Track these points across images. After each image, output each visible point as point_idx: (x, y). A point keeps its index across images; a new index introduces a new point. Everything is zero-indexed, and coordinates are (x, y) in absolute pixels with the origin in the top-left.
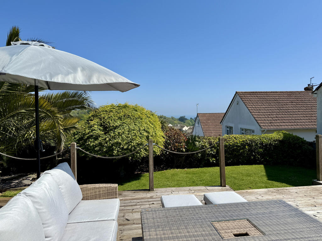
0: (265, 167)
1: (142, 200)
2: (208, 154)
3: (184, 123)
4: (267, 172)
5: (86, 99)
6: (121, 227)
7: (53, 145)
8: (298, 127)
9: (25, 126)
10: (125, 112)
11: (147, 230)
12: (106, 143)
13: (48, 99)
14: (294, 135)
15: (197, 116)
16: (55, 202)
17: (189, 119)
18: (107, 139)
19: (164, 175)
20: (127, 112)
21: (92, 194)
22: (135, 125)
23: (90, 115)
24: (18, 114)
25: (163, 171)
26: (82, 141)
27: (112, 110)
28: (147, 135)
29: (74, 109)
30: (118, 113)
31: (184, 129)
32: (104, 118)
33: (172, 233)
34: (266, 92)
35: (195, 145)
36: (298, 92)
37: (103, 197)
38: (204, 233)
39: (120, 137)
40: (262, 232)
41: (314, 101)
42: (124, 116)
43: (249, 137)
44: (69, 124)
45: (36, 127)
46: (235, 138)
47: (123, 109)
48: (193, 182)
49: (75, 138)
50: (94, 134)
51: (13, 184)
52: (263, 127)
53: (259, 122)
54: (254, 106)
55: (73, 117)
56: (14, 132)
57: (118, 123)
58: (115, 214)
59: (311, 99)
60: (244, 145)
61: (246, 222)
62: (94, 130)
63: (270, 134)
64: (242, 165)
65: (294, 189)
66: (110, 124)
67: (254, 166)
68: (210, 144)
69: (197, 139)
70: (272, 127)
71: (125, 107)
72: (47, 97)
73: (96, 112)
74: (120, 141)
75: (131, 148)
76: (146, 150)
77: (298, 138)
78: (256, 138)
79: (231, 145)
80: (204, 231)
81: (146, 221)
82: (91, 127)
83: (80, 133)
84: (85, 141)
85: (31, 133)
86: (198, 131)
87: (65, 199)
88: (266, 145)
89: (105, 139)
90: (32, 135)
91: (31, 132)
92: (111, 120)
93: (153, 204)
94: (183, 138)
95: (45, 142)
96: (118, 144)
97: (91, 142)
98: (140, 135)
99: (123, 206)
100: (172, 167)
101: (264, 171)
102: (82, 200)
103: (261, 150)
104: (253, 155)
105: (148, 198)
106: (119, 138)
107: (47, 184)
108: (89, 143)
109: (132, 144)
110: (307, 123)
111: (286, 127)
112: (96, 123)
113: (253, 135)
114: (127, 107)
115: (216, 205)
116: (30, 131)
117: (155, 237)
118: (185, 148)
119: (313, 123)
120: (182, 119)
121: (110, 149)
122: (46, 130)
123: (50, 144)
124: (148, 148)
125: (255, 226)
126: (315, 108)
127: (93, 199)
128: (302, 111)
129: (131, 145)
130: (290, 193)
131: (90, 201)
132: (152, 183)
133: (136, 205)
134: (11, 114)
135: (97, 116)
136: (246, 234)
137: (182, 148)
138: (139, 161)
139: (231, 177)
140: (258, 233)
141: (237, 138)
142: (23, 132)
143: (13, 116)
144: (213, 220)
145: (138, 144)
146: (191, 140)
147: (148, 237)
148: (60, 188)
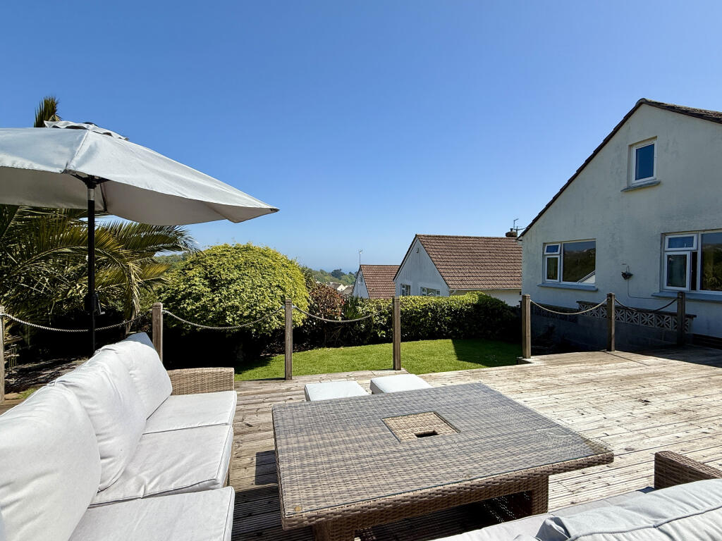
0: (453, 343)
1: (273, 395)
2: (375, 325)
3: (340, 279)
4: (456, 348)
5: (182, 235)
6: (237, 437)
7: (120, 309)
8: (497, 286)
9: (69, 276)
10: (246, 257)
11: (282, 436)
12: (214, 306)
13: (114, 231)
14: (493, 297)
15: (360, 269)
16: (121, 397)
17: (348, 274)
18: (217, 299)
19: (308, 357)
20: (250, 258)
21: (189, 385)
22: (263, 278)
23: (188, 261)
24: (55, 255)
25: (306, 352)
26: (173, 301)
27: (225, 253)
28: (282, 294)
29: (159, 250)
30: (235, 259)
31: (339, 289)
32: (211, 266)
33: (323, 439)
34: (457, 237)
35: (356, 311)
36: (497, 238)
37: (208, 389)
38: (372, 435)
39: (238, 297)
40: (455, 429)
41: (518, 252)
42: (245, 264)
43: (434, 299)
44: (151, 274)
45: (89, 279)
46: (414, 301)
47: (244, 253)
48: (353, 366)
49: (160, 298)
50: (194, 291)
51: (41, 377)
52: (452, 286)
53: (447, 278)
54: (439, 256)
55: (157, 263)
56: (47, 285)
57: (235, 274)
58: (228, 414)
59: (513, 249)
60: (425, 311)
61: (433, 416)
62: (194, 285)
63: (461, 296)
64: (423, 339)
65: (494, 371)
66: (220, 276)
67: (439, 341)
68: (379, 308)
69: (360, 302)
70: (463, 286)
71: (247, 249)
72: (112, 228)
73: (197, 256)
74: (237, 303)
75: (256, 315)
76: (280, 318)
77: (498, 302)
78: (443, 300)
79: (408, 311)
80: (372, 432)
81: (280, 423)
82: (189, 280)
83: (169, 289)
84: (179, 302)
85: (80, 289)
86: (361, 291)
87: (139, 393)
88: (456, 311)
89: (213, 300)
90: (81, 292)
91: (79, 287)
92: (224, 269)
93: (291, 399)
94: (338, 302)
95: (107, 303)
96: (234, 308)
97: (188, 304)
98: (271, 295)
99: (241, 405)
100: (320, 346)
101: (452, 347)
102: (171, 395)
103: (449, 318)
104: (437, 326)
105: (283, 391)
106: (235, 298)
107: (107, 367)
108: (185, 305)
109: (258, 308)
110: (508, 282)
111: (482, 286)
112: (198, 274)
113: (438, 298)
114: (251, 250)
115: (389, 394)
116: (77, 285)
117: (296, 445)
118: (341, 316)
119: (516, 282)
120: (337, 274)
121: (221, 316)
122: (108, 284)
123: (114, 308)
124: (283, 315)
125: (446, 421)
126: (518, 261)
127: (191, 393)
128: (503, 264)
129: (255, 309)
130: (487, 376)
131: (185, 395)
132: (289, 369)
133: (263, 402)
134: (43, 254)
135: (199, 262)
136: (434, 433)
137: (336, 315)
138: (268, 335)
139: (408, 357)
140: (449, 431)
141: (416, 301)
142: (63, 287)
143: (46, 259)
144: (386, 415)
145: (268, 310)
146: (351, 305)
147: (285, 447)
148: (131, 374)
